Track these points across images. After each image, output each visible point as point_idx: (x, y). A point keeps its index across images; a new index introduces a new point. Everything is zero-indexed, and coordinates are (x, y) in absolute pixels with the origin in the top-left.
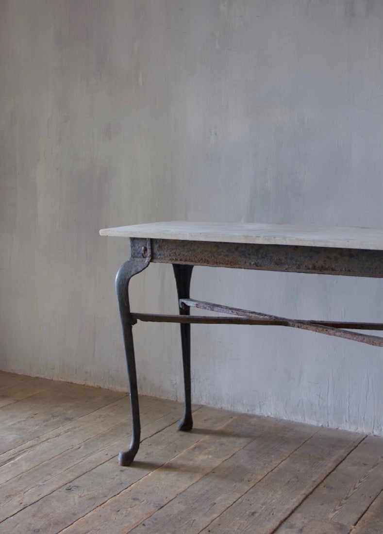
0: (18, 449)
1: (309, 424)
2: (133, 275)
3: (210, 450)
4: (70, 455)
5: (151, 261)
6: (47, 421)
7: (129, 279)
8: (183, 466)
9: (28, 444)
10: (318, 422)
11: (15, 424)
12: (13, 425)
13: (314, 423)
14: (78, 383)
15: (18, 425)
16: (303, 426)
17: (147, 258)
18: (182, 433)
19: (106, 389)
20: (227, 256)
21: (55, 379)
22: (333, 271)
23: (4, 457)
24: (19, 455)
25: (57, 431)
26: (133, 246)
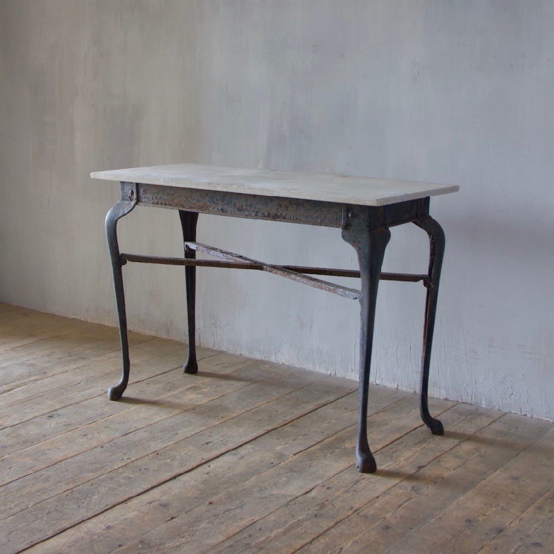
0: (23, 381)
1: (318, 371)
2: (121, 217)
3: (204, 390)
4: (67, 389)
5: (136, 204)
6: (61, 359)
7: (117, 220)
8: (169, 402)
9: (33, 378)
10: (327, 370)
11: (29, 360)
12: (26, 361)
13: (323, 371)
14: (110, 326)
15: (32, 362)
16: (311, 373)
17: (134, 201)
18: (186, 375)
19: (135, 332)
20: (199, 201)
21: (90, 321)
22: (283, 218)
23: (5, 387)
24: (19, 387)
25: (66, 368)
26: (123, 189)
